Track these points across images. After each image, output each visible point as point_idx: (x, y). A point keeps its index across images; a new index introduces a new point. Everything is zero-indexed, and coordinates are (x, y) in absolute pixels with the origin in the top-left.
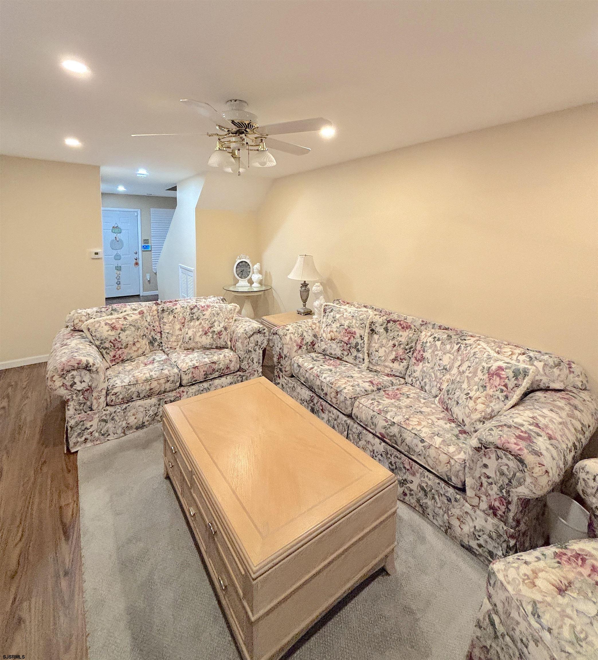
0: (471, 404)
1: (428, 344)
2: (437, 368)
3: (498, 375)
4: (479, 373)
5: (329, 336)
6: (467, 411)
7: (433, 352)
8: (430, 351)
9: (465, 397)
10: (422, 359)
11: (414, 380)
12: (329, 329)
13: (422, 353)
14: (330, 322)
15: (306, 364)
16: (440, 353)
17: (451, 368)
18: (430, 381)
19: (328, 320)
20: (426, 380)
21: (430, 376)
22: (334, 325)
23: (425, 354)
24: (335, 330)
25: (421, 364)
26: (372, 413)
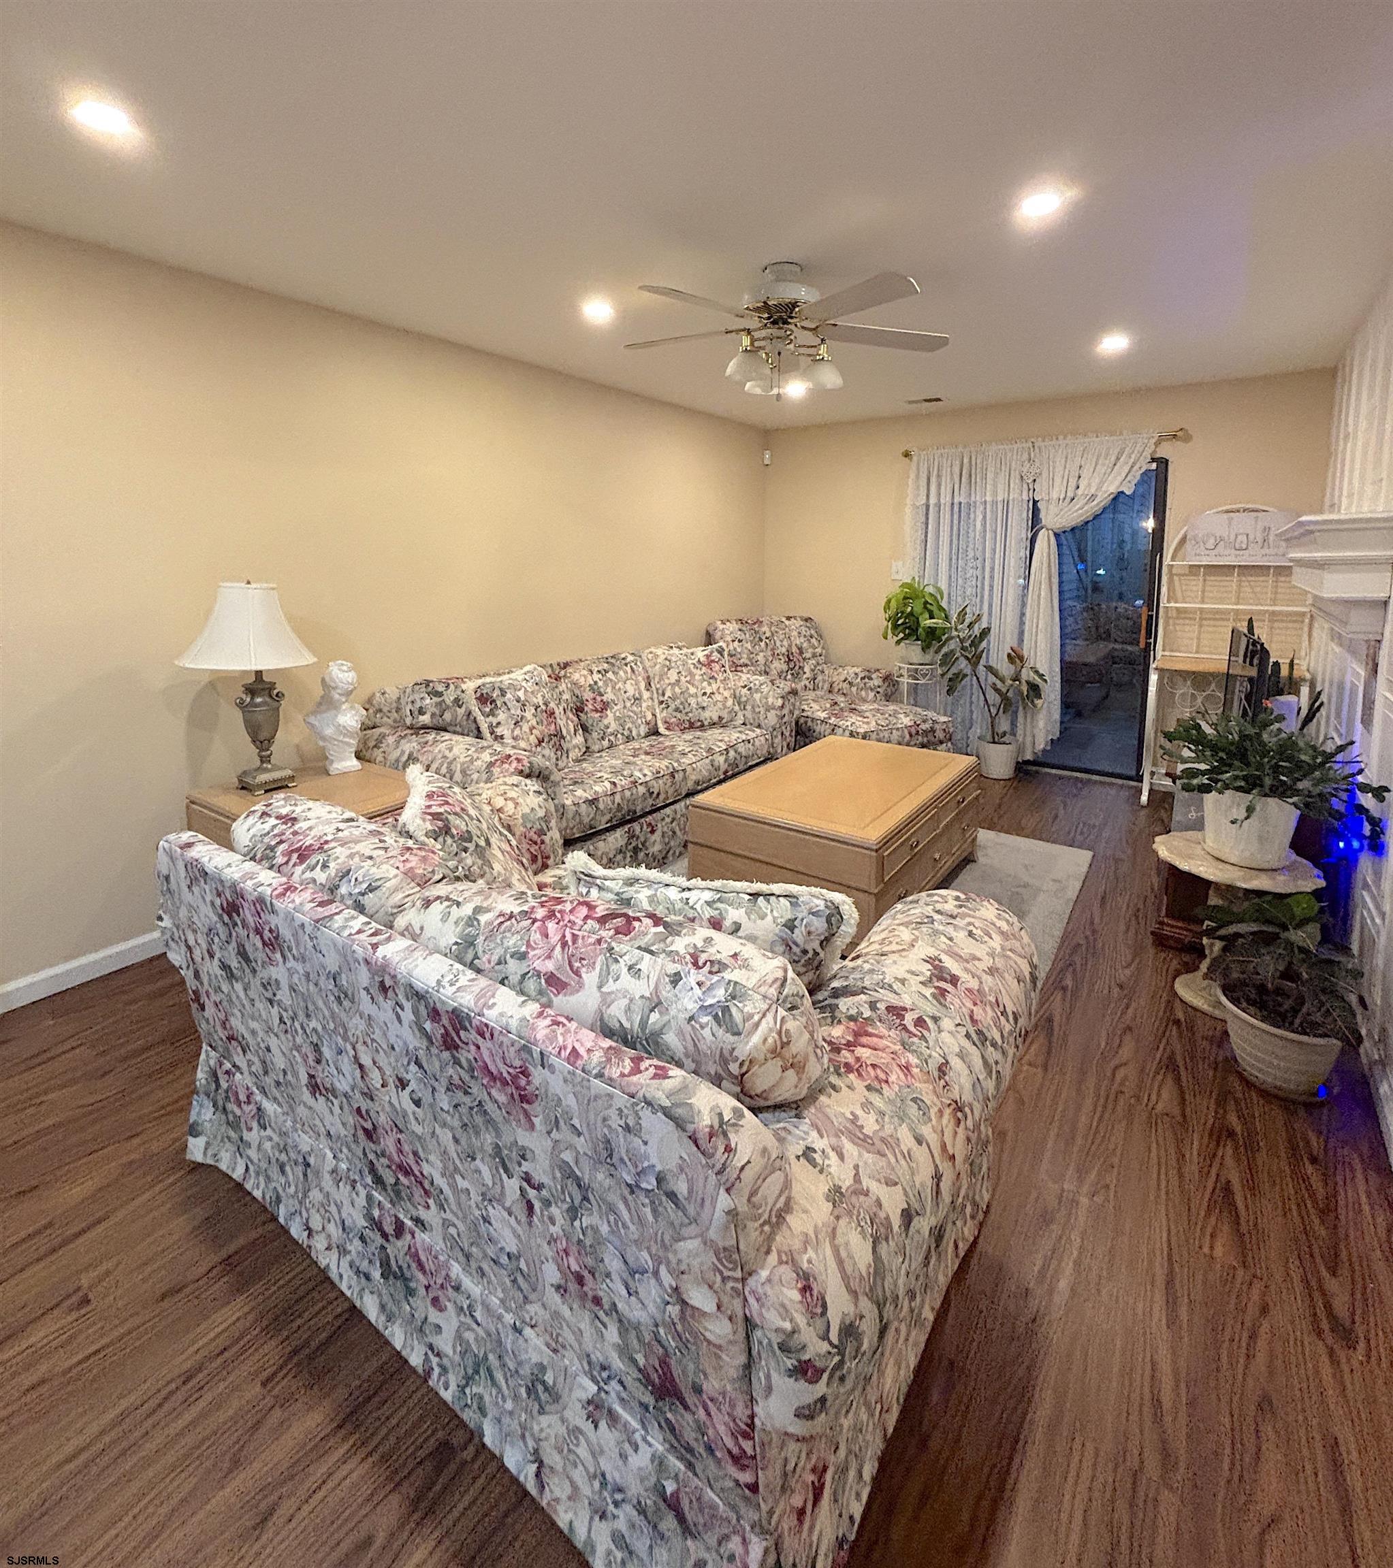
0: (718, 697)
1: (600, 683)
2: (628, 704)
3: (713, 661)
4: (694, 671)
5: (533, 739)
6: (720, 705)
7: (613, 688)
8: (609, 690)
9: (705, 698)
10: (605, 706)
11: (612, 738)
12: (526, 728)
13: (599, 699)
14: (519, 712)
15: (597, 788)
16: (620, 685)
17: (640, 693)
18: (633, 723)
19: (513, 711)
20: (629, 725)
21: (629, 717)
22: (528, 714)
23: (605, 698)
24: (534, 722)
25: (608, 712)
26: (707, 761)
